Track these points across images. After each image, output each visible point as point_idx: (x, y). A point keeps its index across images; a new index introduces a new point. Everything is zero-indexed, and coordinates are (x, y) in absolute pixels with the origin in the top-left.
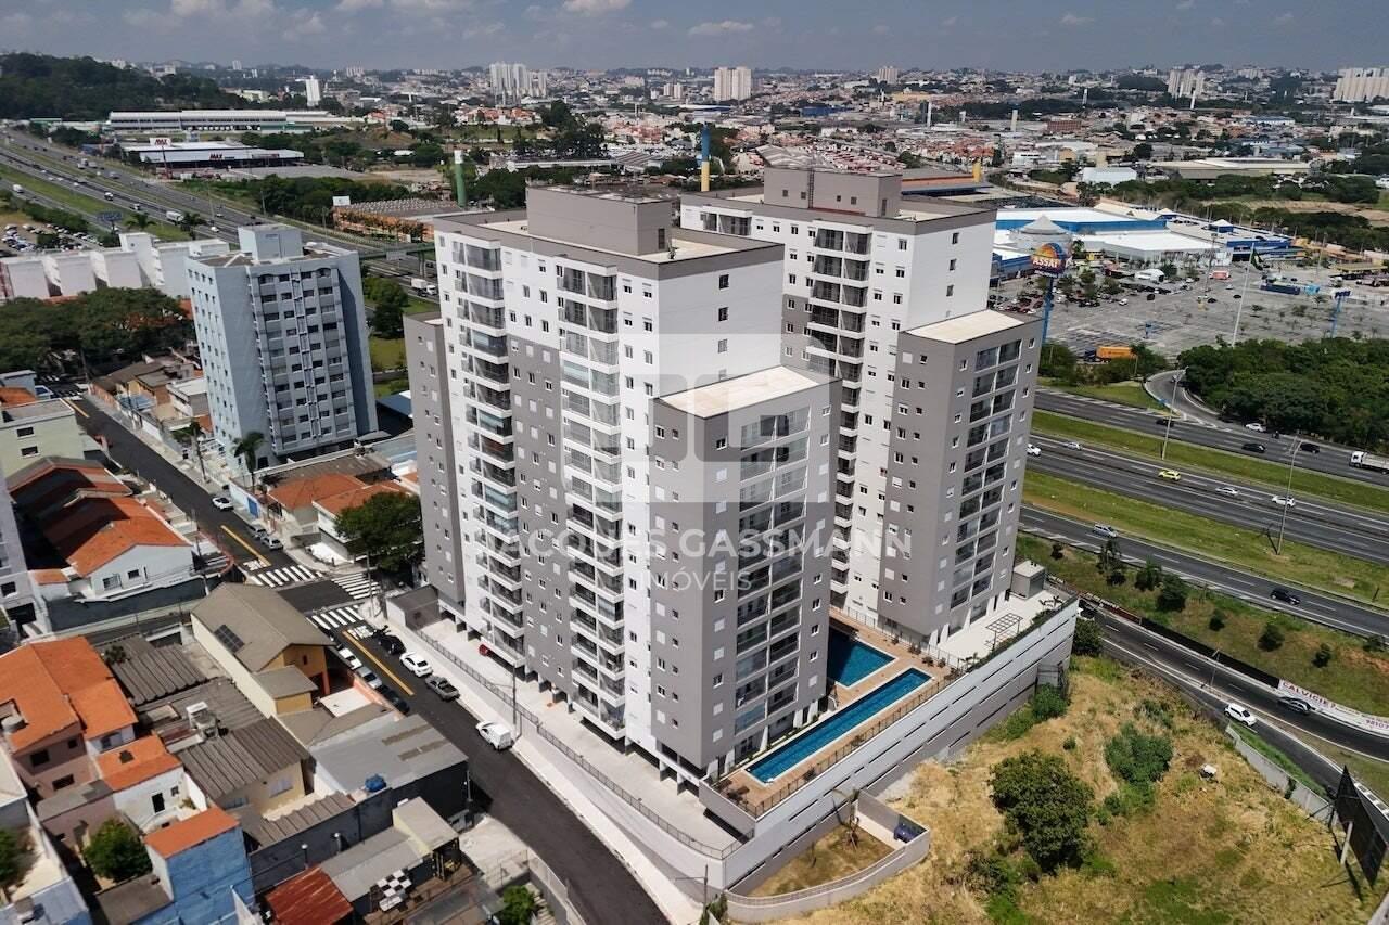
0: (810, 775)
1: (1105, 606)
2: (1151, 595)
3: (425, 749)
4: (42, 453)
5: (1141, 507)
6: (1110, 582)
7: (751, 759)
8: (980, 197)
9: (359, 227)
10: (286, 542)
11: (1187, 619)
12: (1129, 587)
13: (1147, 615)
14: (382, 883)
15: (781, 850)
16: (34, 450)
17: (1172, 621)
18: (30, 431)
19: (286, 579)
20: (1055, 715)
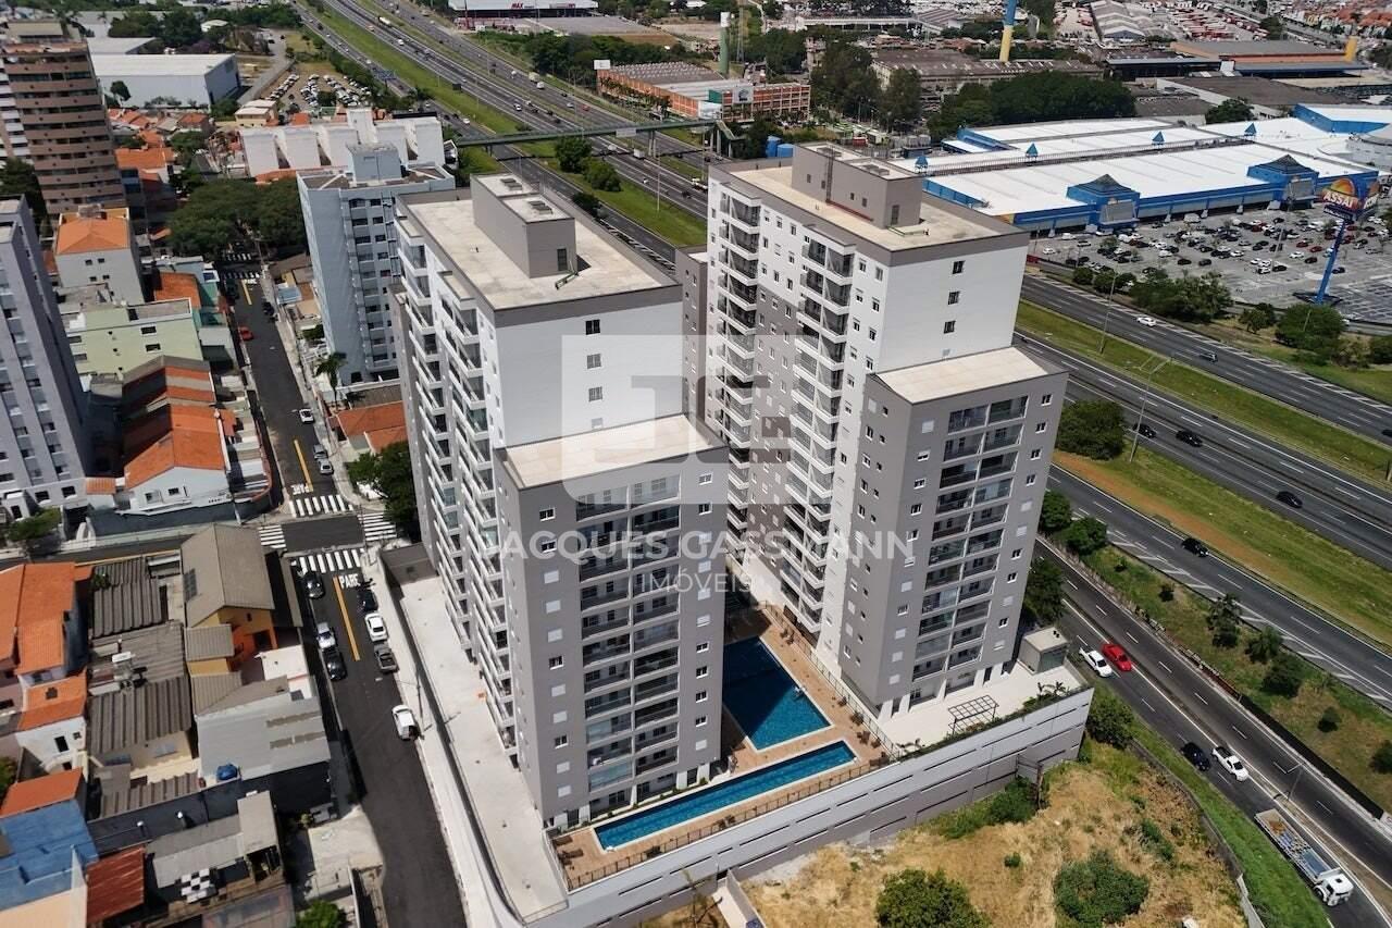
0: (654, 852)
1: (1205, 669)
2: (1262, 670)
3: (299, 739)
4: (165, 351)
5: (1319, 545)
6: (1216, 642)
7: (611, 816)
8: (1345, 82)
9: (613, 93)
10: (339, 469)
11: (1295, 709)
12: (1238, 653)
13: (1249, 692)
14: (185, 879)
15: (609, 920)
16: (157, 346)
17: (1276, 709)
18: (153, 330)
19: (318, 509)
20: (1016, 821)
